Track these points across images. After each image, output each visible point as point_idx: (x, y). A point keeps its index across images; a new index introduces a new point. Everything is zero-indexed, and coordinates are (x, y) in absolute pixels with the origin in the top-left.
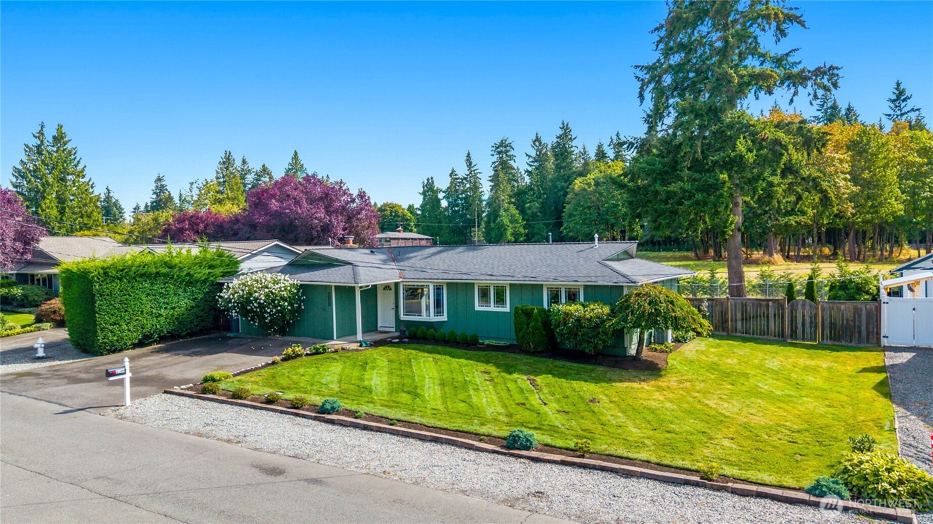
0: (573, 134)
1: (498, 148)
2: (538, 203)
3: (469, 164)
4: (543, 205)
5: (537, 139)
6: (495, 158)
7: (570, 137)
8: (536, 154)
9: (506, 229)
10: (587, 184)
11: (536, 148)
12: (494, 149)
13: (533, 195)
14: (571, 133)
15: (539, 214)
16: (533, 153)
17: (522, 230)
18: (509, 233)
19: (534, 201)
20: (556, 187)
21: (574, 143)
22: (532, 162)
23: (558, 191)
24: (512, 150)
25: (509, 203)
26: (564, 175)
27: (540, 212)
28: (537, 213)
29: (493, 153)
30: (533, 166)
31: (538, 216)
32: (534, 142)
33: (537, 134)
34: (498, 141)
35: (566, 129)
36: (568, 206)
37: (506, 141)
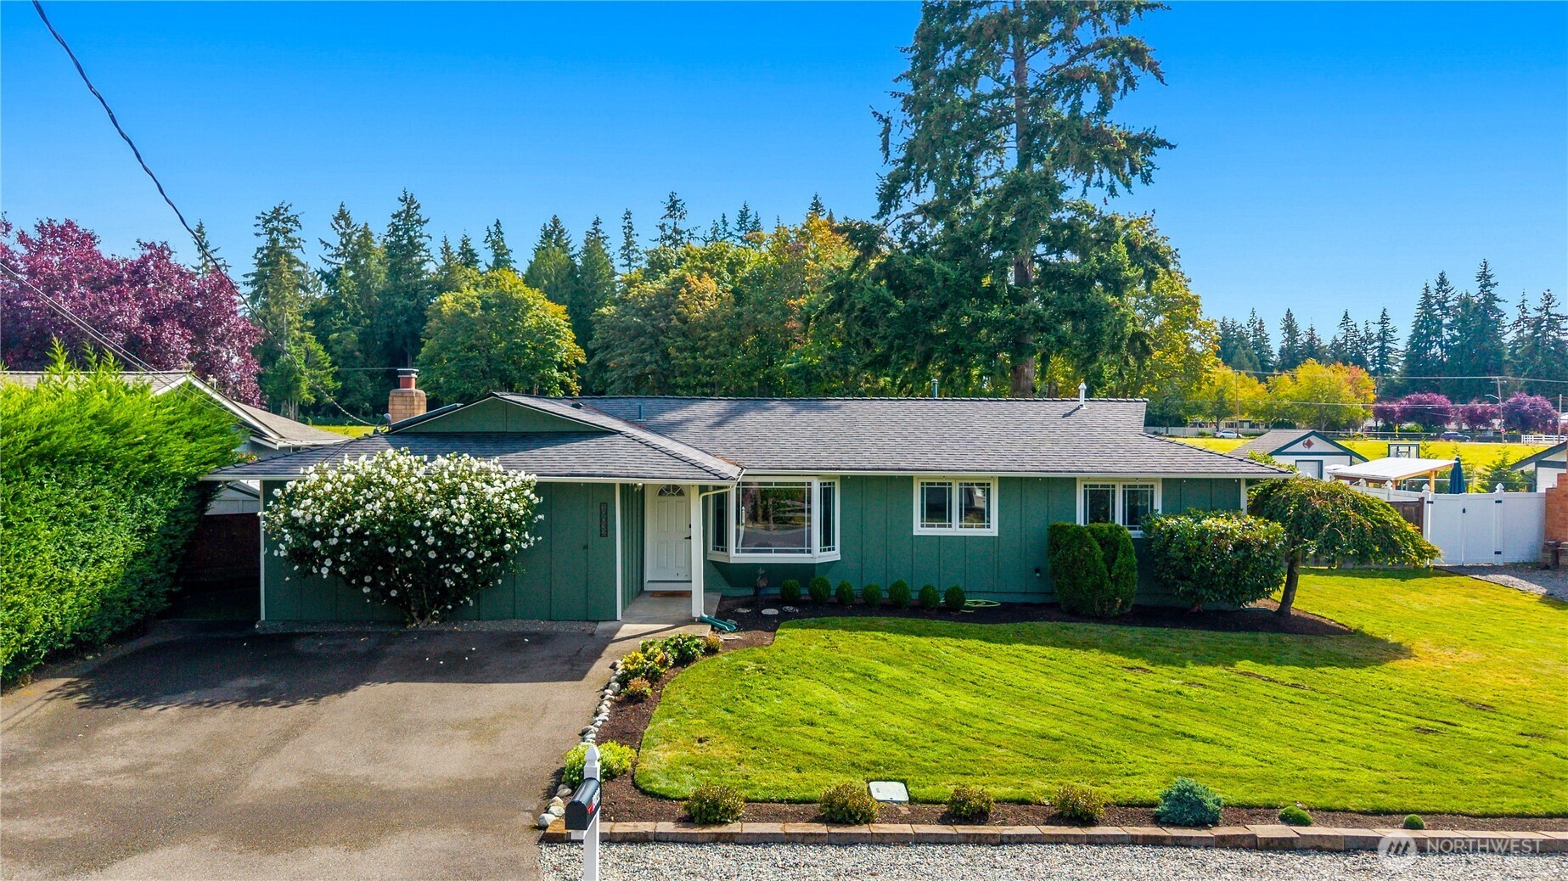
0: (423, 213)
1: (269, 221)
2: (355, 333)
3: (202, 247)
4: (364, 338)
5: (342, 215)
6: (263, 241)
7: (416, 217)
8: (341, 242)
9: (297, 380)
10: (468, 305)
11: (341, 231)
12: (260, 222)
13: (344, 318)
14: (418, 212)
15: (357, 353)
16: (335, 240)
17: (330, 383)
18: (304, 386)
19: (346, 329)
20: (393, 305)
21: (425, 229)
22: (332, 256)
23: (397, 315)
24: (297, 228)
25: (302, 330)
26: (408, 286)
27: (359, 351)
28: (353, 351)
29: (260, 230)
30: (331, 263)
31: (356, 358)
32: (336, 219)
33: (342, 205)
34: (269, 210)
35: (409, 201)
36: (429, 343)
37: (286, 210)
